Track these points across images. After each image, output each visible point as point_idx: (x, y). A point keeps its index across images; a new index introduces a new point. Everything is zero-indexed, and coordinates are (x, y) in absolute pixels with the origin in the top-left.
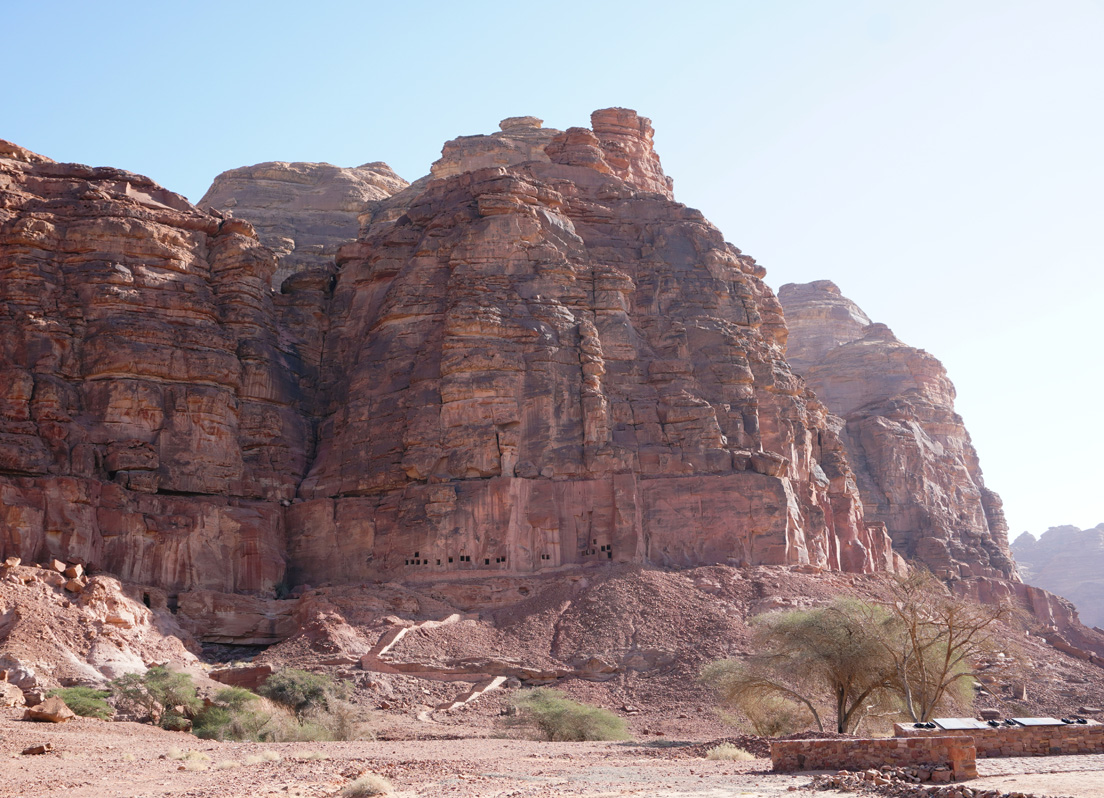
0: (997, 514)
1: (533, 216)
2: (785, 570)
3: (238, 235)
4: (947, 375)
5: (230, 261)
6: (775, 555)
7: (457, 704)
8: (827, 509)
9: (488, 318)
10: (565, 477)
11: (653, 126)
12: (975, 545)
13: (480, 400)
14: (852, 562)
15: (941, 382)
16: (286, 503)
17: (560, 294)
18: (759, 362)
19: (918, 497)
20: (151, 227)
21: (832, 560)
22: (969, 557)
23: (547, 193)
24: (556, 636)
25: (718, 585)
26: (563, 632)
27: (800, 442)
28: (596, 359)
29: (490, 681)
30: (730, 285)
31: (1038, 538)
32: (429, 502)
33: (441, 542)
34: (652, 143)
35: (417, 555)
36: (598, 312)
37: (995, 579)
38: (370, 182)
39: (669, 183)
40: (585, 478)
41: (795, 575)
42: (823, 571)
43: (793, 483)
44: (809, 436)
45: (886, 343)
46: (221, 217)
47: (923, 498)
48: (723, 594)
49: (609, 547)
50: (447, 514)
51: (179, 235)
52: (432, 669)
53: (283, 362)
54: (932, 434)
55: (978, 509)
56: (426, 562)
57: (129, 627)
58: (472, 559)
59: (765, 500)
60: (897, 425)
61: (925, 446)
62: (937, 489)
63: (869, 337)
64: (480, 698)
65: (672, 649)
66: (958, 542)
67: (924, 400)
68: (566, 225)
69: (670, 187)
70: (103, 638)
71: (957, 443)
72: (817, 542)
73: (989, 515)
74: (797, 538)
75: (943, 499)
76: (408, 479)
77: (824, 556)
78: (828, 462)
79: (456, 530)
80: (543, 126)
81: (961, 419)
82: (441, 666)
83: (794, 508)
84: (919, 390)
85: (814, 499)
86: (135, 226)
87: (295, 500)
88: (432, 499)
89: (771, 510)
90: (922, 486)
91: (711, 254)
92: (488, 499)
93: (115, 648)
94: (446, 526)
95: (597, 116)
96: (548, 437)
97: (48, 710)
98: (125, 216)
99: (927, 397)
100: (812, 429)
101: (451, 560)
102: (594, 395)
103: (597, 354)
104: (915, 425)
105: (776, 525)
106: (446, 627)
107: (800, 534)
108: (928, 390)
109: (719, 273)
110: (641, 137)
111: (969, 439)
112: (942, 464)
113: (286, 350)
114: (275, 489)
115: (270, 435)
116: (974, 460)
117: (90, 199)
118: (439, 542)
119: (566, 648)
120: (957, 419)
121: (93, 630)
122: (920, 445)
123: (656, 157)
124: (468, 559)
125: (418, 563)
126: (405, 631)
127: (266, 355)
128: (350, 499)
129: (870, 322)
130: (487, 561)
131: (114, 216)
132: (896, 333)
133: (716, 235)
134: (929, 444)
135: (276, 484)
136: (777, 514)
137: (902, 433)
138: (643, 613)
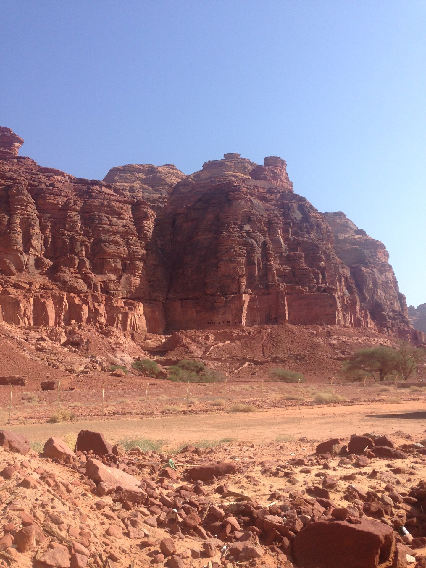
0: (404, 302)
1: (248, 200)
2: (337, 327)
3: (143, 206)
4: (386, 249)
5: (141, 215)
6: (332, 321)
7: (236, 371)
8: (349, 305)
9: (234, 238)
10: (261, 294)
11: (286, 163)
12: (397, 315)
13: (232, 267)
14: (357, 323)
15: (384, 252)
16: (164, 302)
17: (258, 229)
18: (326, 253)
19: (376, 297)
20: (114, 204)
21: (351, 323)
22: (394, 319)
23: (252, 191)
24: (263, 349)
25: (315, 332)
26: (265, 348)
27: (340, 282)
28: (271, 252)
29: (244, 364)
30: (316, 225)
31: (416, 308)
32: (216, 302)
33: (220, 316)
34: (285, 169)
35: (212, 321)
36: (271, 235)
37: (404, 327)
38: (169, 173)
39: (291, 184)
40: (268, 294)
41: (340, 329)
42: (349, 327)
43: (339, 296)
44: (343, 279)
45: (363, 237)
46: (136, 199)
47: (377, 297)
48: (317, 335)
49: (276, 318)
50: (222, 306)
51: (123, 206)
52: (225, 360)
53: (159, 251)
54: (381, 272)
55: (397, 301)
56: (215, 323)
57: (122, 345)
58: (231, 322)
59: (330, 302)
60: (369, 271)
61: (379, 278)
62: (383, 293)
63: (357, 234)
64: (242, 369)
65: (302, 354)
66: (391, 314)
67: (378, 260)
68: (259, 203)
69: (292, 186)
70: (118, 349)
71: (389, 275)
72: (346, 317)
73: (401, 303)
74: (340, 316)
75: (385, 297)
76: (207, 294)
77: (348, 321)
78: (349, 288)
79: (225, 312)
80: (240, 157)
81: (391, 267)
82: (227, 359)
83: (339, 305)
84: (376, 255)
85: (345, 302)
86: (109, 203)
87: (168, 301)
88: (217, 301)
89: (331, 306)
90: (377, 293)
91: (310, 214)
92: (236, 302)
93: (122, 353)
94: (222, 311)
95: (266, 160)
96: (255, 280)
97: (118, 373)
98: (104, 199)
99: (379, 258)
100: (344, 277)
101: (223, 322)
102: (271, 265)
103: (271, 251)
104: (375, 270)
105: (333, 311)
106: (225, 345)
107: (341, 314)
108: (379, 255)
109: (313, 221)
110: (282, 167)
111: (394, 274)
112: (385, 284)
113: (160, 247)
114: (160, 297)
115: (156, 278)
116: (396, 282)
117: (91, 192)
118: (219, 316)
119: (267, 353)
120: (390, 267)
121: (113, 346)
122: (377, 278)
123: (287, 174)
124: (229, 322)
125: (212, 323)
126: (213, 347)
127: (154, 249)
128: (187, 301)
129: (357, 228)
130: (236, 323)
131: (100, 199)
132: (367, 233)
133: (311, 207)
134: (380, 277)
135: (160, 295)
136: (333, 307)
137: (371, 273)
138: (291, 341)
